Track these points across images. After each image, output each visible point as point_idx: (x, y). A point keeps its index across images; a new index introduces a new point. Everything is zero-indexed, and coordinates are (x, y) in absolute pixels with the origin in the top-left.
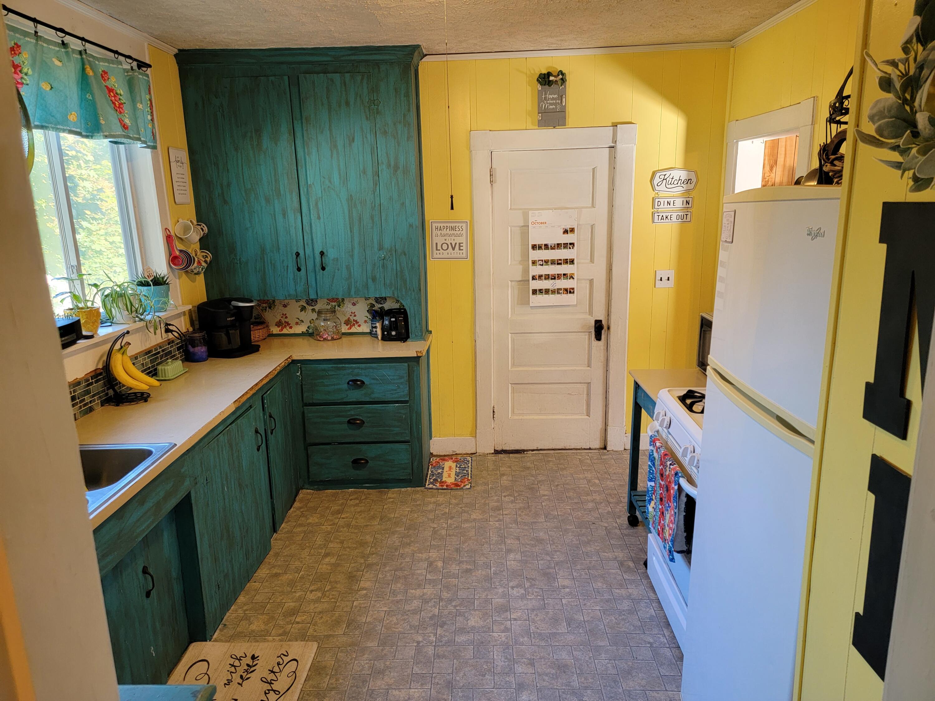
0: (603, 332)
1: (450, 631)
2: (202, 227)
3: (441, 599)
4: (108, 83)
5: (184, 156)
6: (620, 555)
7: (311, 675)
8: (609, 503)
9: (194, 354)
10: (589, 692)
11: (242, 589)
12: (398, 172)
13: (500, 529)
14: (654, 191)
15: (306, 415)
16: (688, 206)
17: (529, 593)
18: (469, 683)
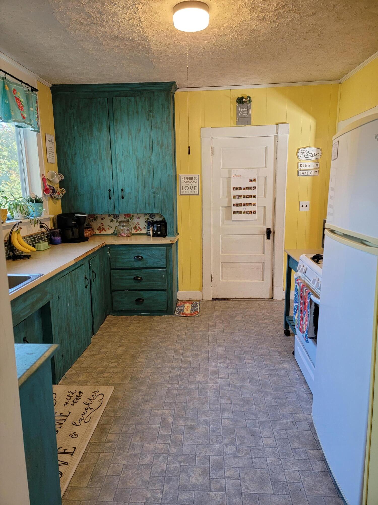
0: (271, 234)
1: (186, 383)
2: (61, 175)
3: (181, 368)
4: (16, 95)
5: (53, 138)
6: (280, 349)
7: (110, 401)
8: (274, 324)
9: (55, 240)
10: (261, 413)
11: (75, 361)
12: (163, 147)
13: (214, 336)
14: (298, 159)
15: (112, 274)
16: (317, 167)
17: (229, 365)
18: (196, 407)
